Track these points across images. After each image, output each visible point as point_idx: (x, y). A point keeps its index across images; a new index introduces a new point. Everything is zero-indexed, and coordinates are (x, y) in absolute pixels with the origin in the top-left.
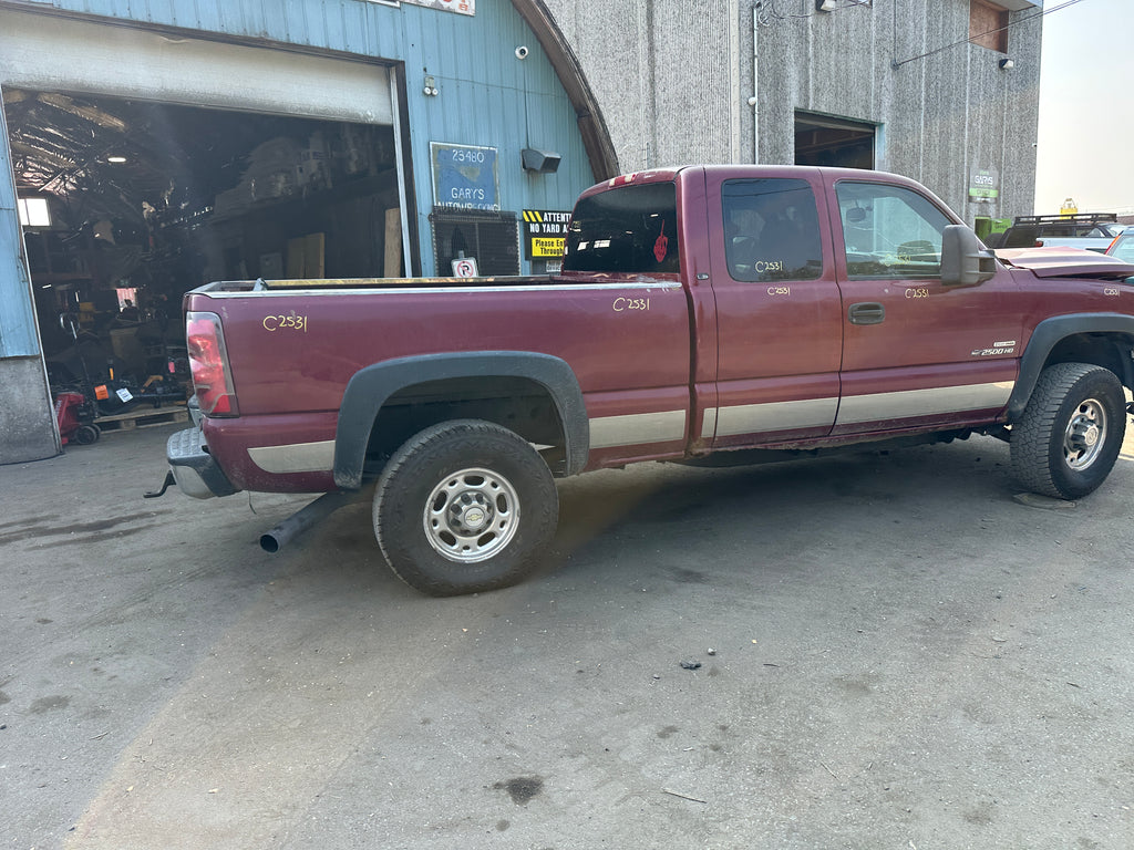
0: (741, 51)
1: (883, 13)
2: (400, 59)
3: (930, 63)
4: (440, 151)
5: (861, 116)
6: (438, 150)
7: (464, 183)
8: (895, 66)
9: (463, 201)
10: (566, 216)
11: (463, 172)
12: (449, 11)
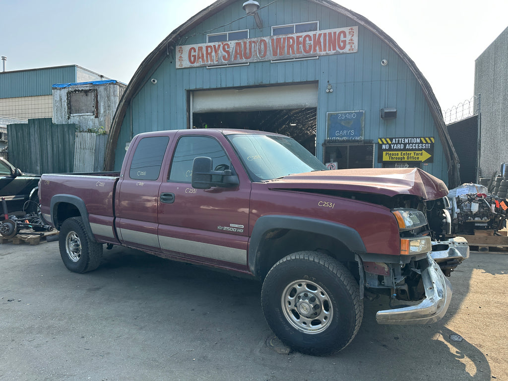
2: (316, 80)
4: (332, 116)
7: (343, 128)
9: (342, 137)
10: (409, 140)
11: (343, 123)
12: (343, 53)
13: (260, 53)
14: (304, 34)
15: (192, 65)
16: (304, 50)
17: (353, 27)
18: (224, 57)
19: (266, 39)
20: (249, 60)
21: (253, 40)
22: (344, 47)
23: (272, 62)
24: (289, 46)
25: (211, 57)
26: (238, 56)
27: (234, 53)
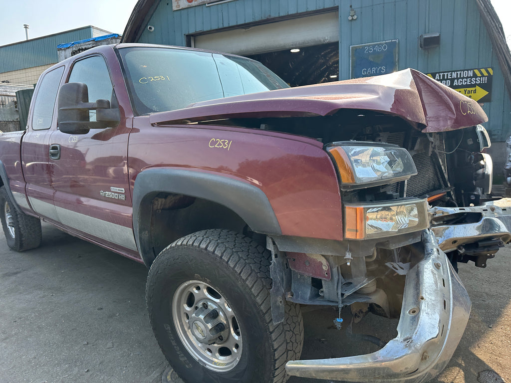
2: (336, 5)
7: (371, 65)
10: (457, 74)
11: (371, 59)
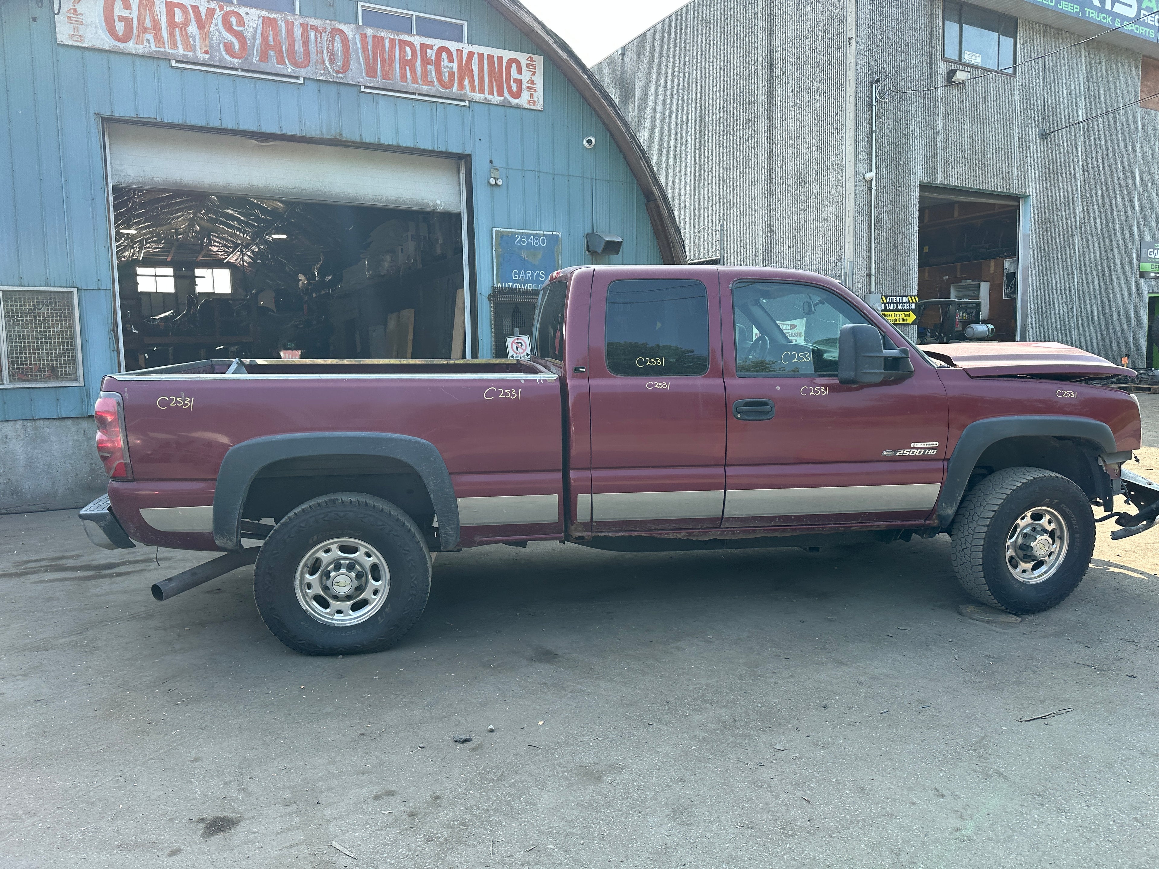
0: (857, 127)
1: (1030, 82)
2: (467, 153)
3: (1088, 131)
4: (502, 236)
5: (1001, 188)
6: (501, 236)
7: (524, 265)
8: (1044, 136)
9: (524, 283)
11: (524, 255)
12: (517, 107)
13: (332, 60)
14: (438, 43)
15: (121, 45)
16: (437, 79)
17: (535, 57)
18: (228, 46)
19: (348, 30)
20: (303, 72)
21: (312, 21)
22: (517, 95)
23: (363, 89)
24: (405, 63)
25: (185, 36)
26: (272, 53)
27: (258, 42)
